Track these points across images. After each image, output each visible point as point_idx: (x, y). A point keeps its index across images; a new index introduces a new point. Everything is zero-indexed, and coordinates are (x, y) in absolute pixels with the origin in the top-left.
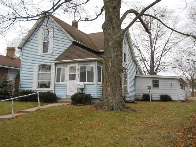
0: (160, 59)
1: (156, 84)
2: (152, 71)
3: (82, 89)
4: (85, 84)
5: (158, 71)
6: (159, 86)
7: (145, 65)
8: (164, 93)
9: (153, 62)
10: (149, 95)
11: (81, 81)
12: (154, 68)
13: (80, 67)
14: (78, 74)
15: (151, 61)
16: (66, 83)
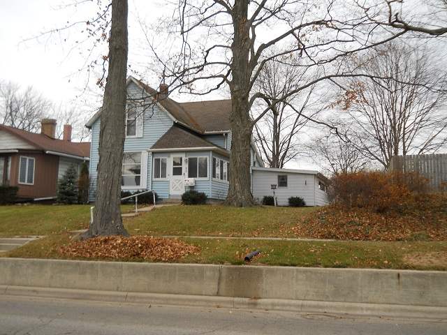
0: (290, 139)
1: (283, 181)
2: (276, 161)
3: (192, 187)
4: (197, 180)
5: (286, 159)
6: (288, 185)
7: (263, 148)
8: (295, 196)
9: (277, 144)
10: (273, 198)
11: (190, 176)
12: (278, 154)
13: (189, 158)
14: (185, 167)
15: (273, 142)
16: (168, 178)
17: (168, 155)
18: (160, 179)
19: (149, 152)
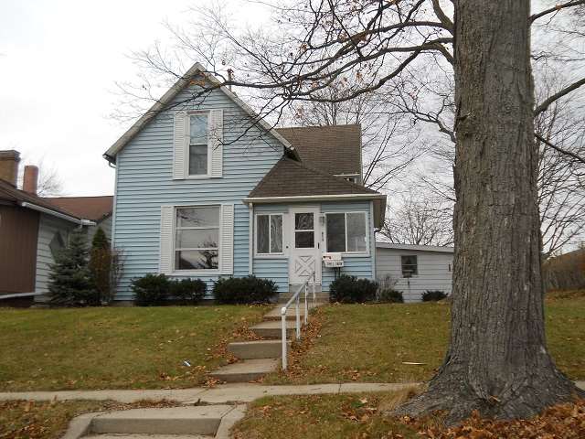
1: (409, 265)
4: (345, 256)
6: (419, 271)
11: (330, 250)
13: (327, 215)
16: (286, 253)
17: (284, 208)
18: (270, 255)
19: (247, 203)
